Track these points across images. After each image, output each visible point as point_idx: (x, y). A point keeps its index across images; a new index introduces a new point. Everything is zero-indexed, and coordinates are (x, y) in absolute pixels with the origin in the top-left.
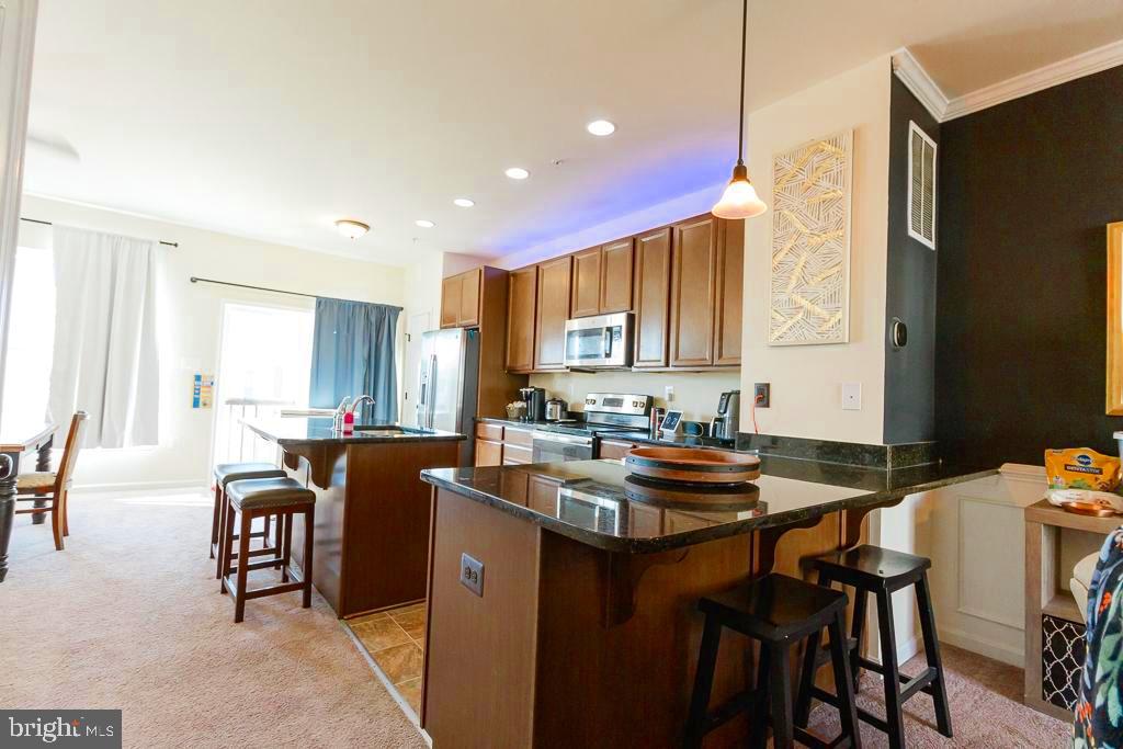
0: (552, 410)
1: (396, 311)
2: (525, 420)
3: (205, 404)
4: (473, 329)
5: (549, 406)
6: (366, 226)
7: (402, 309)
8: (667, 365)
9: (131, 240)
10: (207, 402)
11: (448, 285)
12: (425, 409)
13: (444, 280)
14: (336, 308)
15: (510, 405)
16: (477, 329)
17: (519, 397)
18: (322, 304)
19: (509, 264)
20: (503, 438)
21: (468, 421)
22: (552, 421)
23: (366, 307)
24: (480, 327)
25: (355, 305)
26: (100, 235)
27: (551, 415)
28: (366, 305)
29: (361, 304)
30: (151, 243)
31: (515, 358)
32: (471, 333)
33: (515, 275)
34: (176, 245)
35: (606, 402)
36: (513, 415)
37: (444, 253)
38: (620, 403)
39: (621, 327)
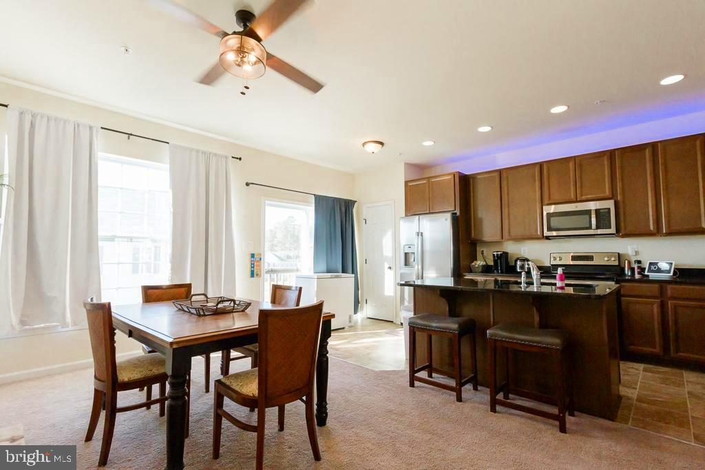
1: (353, 203)
3: (257, 275)
5: (519, 263)
6: (382, 144)
7: (356, 202)
8: (658, 233)
9: (216, 155)
10: (259, 273)
13: (406, 183)
18: (320, 200)
24: (458, 212)
26: (198, 151)
30: (226, 157)
33: (473, 177)
34: (240, 159)
35: (574, 258)
36: (480, 270)
37: (405, 163)
38: (590, 258)
39: (609, 209)
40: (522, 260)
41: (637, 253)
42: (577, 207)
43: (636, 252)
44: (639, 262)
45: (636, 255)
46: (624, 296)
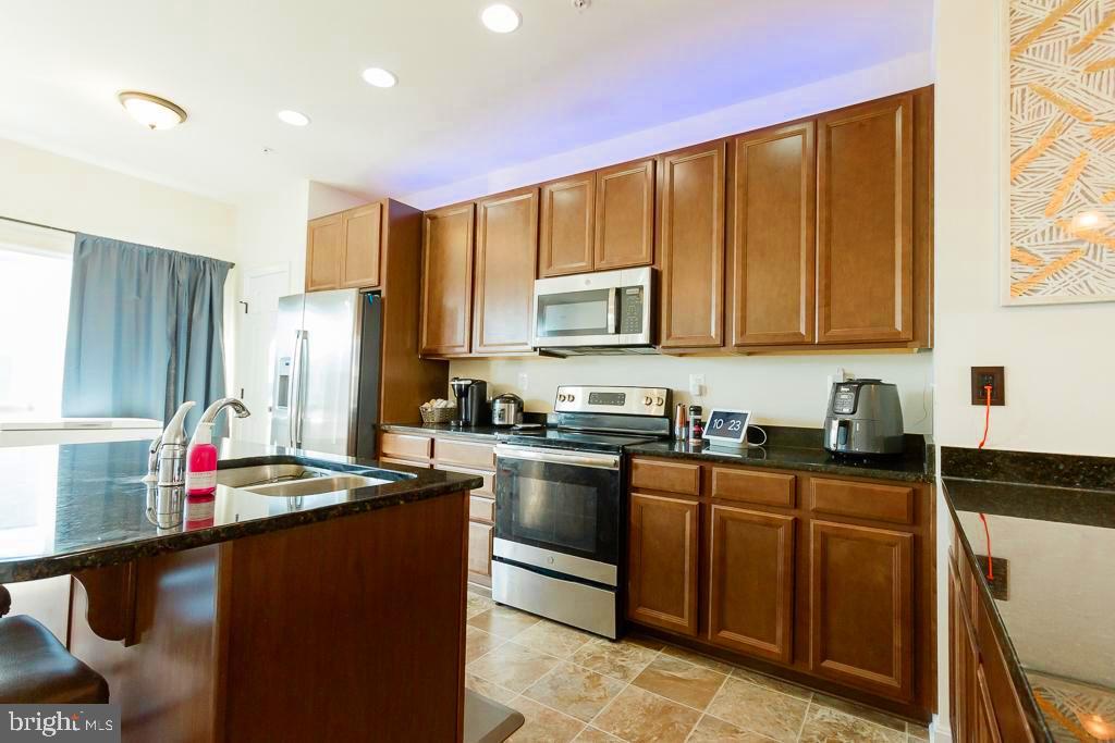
0: (503, 413)
1: (224, 267)
2: (458, 426)
4: (373, 293)
5: (498, 406)
6: (181, 113)
7: (232, 265)
8: (723, 344)
11: (318, 227)
12: (287, 415)
13: (309, 221)
14: (114, 256)
15: (426, 405)
16: (379, 292)
19: (421, 202)
20: (432, 456)
21: (367, 432)
22: (505, 428)
23: (172, 259)
24: (383, 288)
25: (151, 255)
27: (501, 417)
28: (171, 255)
29: (162, 252)
31: (436, 335)
32: (370, 297)
33: (433, 216)
35: (595, 398)
36: (436, 419)
37: (311, 182)
38: (619, 399)
39: (641, 288)
40: (507, 400)
41: (702, 391)
42: (588, 282)
43: (701, 388)
44: (698, 410)
45: (701, 394)
46: (637, 490)
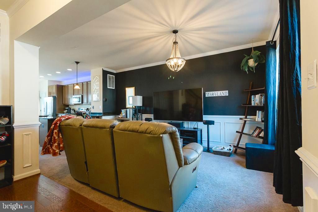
0: (72, 112)
8: (87, 103)
11: (49, 87)
13: (48, 86)
16: (56, 97)
17: (65, 110)
19: (63, 84)
31: (65, 102)
32: (54, 97)
33: (64, 86)
40: (72, 110)
42: (76, 96)
